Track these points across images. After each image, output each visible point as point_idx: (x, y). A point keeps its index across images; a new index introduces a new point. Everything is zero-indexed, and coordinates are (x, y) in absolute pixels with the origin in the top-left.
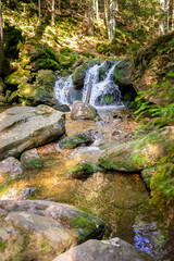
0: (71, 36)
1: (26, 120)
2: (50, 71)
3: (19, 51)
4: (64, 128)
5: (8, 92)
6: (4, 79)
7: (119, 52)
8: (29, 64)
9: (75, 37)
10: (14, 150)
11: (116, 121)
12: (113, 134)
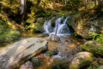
0: (51, 3)
1: (34, 45)
2: (42, 18)
3: (31, 10)
4: (47, 47)
5: (26, 26)
6: (25, 21)
7: (69, 10)
8: (35, 15)
9: (52, 4)
10: (30, 57)
11: (66, 43)
12: (65, 50)
